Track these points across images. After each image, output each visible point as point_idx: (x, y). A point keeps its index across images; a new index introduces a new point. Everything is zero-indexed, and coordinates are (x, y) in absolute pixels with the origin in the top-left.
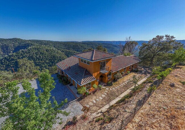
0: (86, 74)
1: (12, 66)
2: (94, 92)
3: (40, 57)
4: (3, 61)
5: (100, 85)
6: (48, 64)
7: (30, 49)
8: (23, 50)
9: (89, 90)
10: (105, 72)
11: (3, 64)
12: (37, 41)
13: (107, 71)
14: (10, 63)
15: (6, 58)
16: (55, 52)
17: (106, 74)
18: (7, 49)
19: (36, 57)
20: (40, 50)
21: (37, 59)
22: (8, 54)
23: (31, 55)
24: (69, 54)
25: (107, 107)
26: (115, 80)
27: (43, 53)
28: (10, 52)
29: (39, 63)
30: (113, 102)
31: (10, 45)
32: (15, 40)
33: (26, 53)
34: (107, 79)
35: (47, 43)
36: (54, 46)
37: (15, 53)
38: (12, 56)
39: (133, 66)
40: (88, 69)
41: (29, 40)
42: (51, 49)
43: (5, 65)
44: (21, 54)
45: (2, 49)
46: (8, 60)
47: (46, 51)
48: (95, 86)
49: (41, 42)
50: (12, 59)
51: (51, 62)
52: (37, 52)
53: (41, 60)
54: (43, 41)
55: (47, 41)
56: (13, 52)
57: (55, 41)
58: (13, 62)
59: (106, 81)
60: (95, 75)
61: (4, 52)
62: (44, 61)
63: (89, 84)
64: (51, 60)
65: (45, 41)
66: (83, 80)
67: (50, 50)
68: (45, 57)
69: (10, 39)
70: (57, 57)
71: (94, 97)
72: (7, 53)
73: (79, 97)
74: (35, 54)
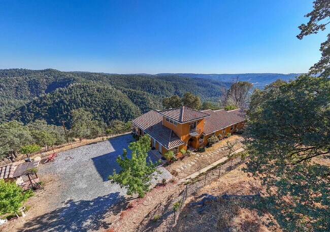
0: (172, 137)
1: (43, 114)
2: (181, 159)
3: (87, 100)
4: (31, 107)
5: (189, 151)
6: (100, 114)
7: (72, 87)
8: (61, 89)
9: (176, 155)
10: (195, 134)
11: (31, 110)
12: (83, 74)
13: (198, 134)
14: (41, 109)
15: (35, 102)
16: (111, 93)
17: (197, 137)
18: (37, 87)
19: (81, 101)
20: (88, 88)
21: (82, 105)
22: (38, 96)
23: (73, 98)
24: (135, 96)
25: (197, 174)
26: (208, 145)
27: (92, 95)
28: (41, 92)
30: (204, 170)
31: (42, 80)
32: (49, 72)
33: (66, 94)
34: (198, 143)
35: (99, 77)
36: (111, 83)
37: (49, 94)
38: (45, 98)
39: (235, 126)
40: (175, 130)
41: (71, 73)
42: (106, 87)
44: (59, 96)
45: (29, 86)
46: (38, 105)
47: (98, 91)
48: (183, 151)
49: (89, 76)
50: (44, 103)
51: (104, 109)
52: (83, 93)
53: (89, 106)
54: (93, 73)
55: (99, 74)
56: (46, 92)
57: (112, 75)
58: (46, 109)
59: (197, 146)
60: (183, 138)
61: (32, 91)
62: (93, 108)
63: (176, 148)
64: (105, 106)
65: (95, 73)
66: (170, 143)
67: (104, 89)
68: (95, 101)
69: (42, 71)
70: (116, 102)
71: (182, 164)
72: (37, 93)
73: (165, 163)
74: (79, 96)
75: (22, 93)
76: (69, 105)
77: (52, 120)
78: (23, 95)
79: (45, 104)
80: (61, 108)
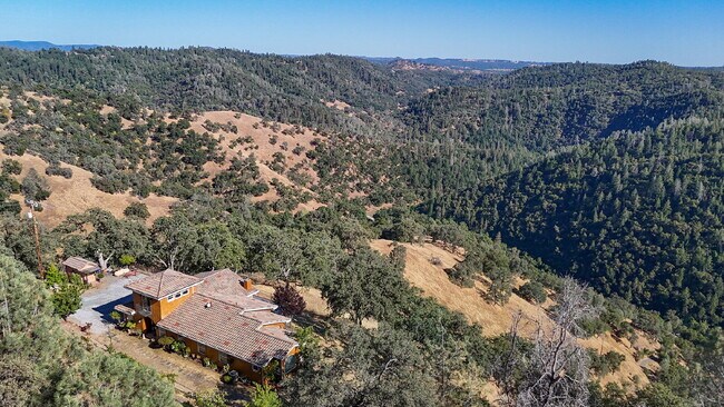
1: (546, 204)
3: (692, 191)
4: (531, 176)
11: (527, 187)
14: (548, 189)
18: (582, 120)
19: (669, 187)
21: (663, 203)
23: (646, 172)
28: (585, 136)
29: (668, 228)
31: (604, 99)
32: (643, 68)
38: (571, 157)
43: (528, 194)
45: (566, 116)
46: (546, 175)
50: (563, 172)
52: (689, 161)
53: (689, 215)
58: (558, 192)
61: (567, 130)
62: (699, 227)
69: (620, 69)
74: (670, 169)
75: (544, 132)
76: (621, 195)
77: (557, 228)
78: (545, 139)
79: (563, 177)
80: (596, 198)
